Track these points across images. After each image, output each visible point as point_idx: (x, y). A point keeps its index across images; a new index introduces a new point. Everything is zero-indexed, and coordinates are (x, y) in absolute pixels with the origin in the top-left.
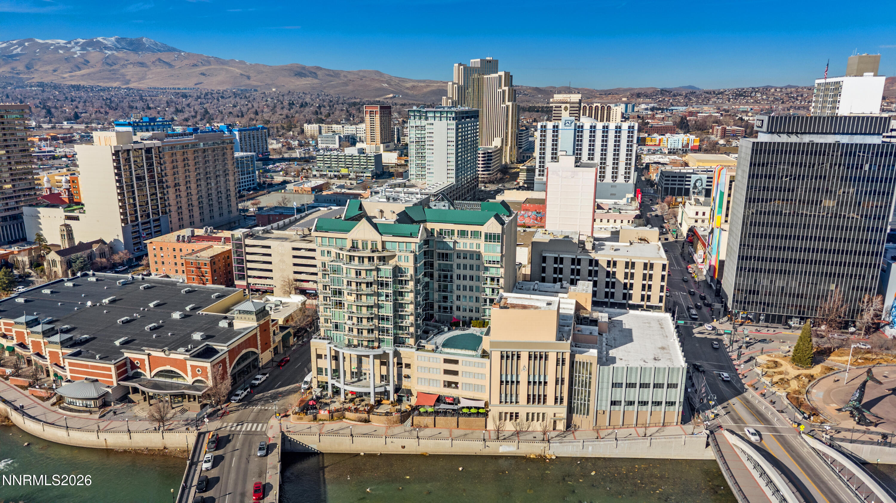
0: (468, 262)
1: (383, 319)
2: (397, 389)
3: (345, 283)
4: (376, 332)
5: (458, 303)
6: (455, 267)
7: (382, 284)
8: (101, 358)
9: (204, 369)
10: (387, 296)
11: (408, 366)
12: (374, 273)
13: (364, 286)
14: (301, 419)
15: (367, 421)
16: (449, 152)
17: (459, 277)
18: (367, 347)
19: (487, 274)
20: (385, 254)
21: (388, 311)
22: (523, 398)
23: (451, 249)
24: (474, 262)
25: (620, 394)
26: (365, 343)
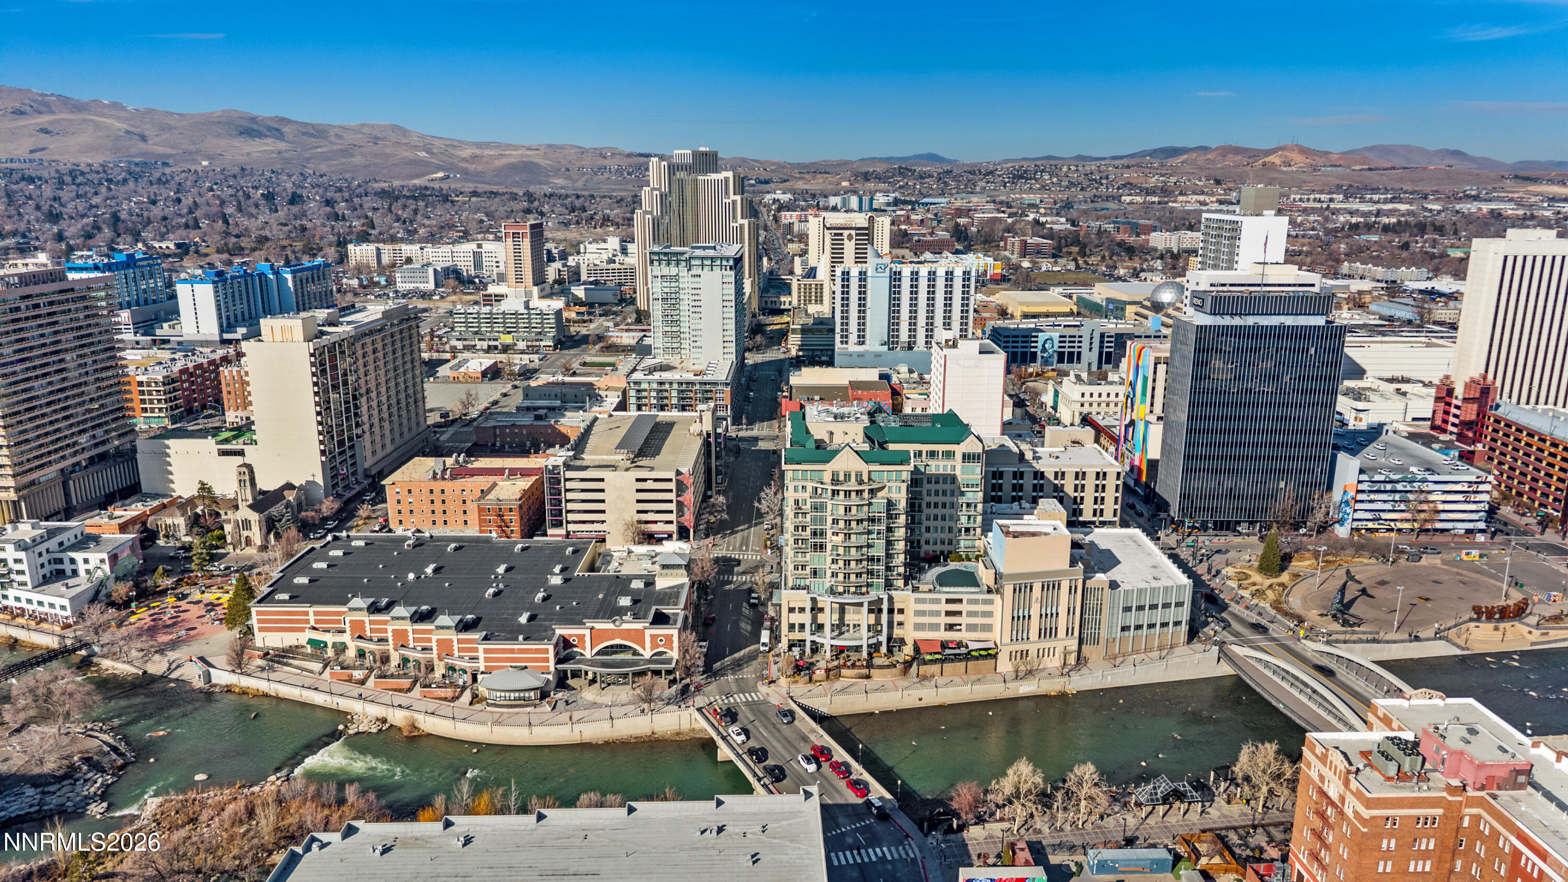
0: (941, 487)
1: (873, 560)
2: (890, 639)
3: (829, 521)
4: (864, 576)
5: (927, 535)
6: (925, 493)
7: (872, 520)
8: (525, 639)
9: (669, 638)
10: (879, 533)
11: (901, 611)
12: (866, 508)
13: (854, 524)
14: (796, 682)
15: (868, 677)
17: (929, 505)
18: (854, 593)
19: (962, 500)
20: (875, 486)
21: (879, 550)
22: (1034, 634)
23: (922, 473)
24: (948, 487)
25: (1132, 619)
26: (853, 589)
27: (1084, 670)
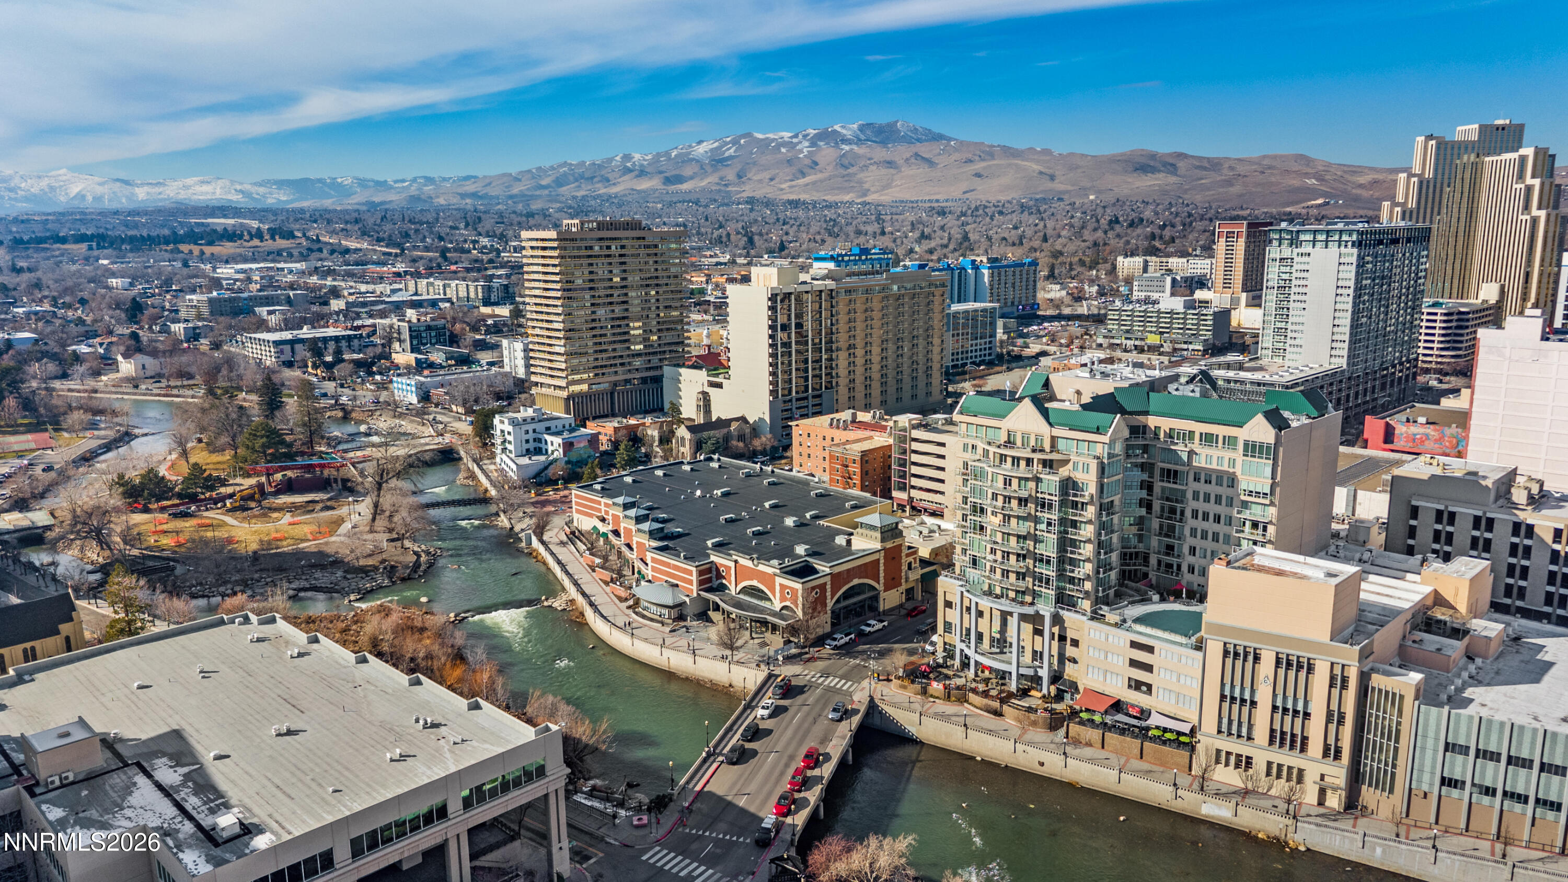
0: (1213, 489)
1: (1041, 560)
2: (1056, 678)
3: (990, 496)
4: (1029, 580)
5: (1191, 559)
6: (1189, 495)
7: (1044, 505)
8: (685, 558)
9: (794, 591)
10: (1049, 524)
11: (1075, 643)
12: (1032, 485)
13: (1014, 503)
14: (904, 687)
15: (998, 713)
16: (1338, 306)
17: (1195, 514)
18: (1013, 600)
19: (1246, 514)
20: (1054, 456)
21: (1049, 549)
22: (1261, 733)
23: (1183, 464)
24: (1224, 491)
25: (1460, 767)
26: (1012, 594)
27: (1346, 824)
